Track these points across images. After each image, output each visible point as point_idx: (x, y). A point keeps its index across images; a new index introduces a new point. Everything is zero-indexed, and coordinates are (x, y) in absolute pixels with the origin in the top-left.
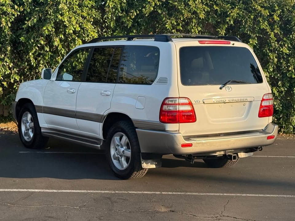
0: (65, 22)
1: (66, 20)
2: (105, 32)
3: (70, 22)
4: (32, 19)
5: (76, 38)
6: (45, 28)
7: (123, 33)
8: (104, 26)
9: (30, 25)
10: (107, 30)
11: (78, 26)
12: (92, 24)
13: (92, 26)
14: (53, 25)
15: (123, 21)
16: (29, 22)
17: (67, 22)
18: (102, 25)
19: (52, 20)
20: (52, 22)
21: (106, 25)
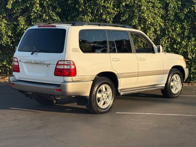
0: (145, 17)
1: (146, 16)
2: (167, 22)
3: (148, 17)
4: (125, 16)
5: (151, 27)
6: (133, 21)
7: (178, 23)
8: (166, 19)
9: (124, 19)
10: (168, 21)
11: (152, 19)
12: (161, 18)
13: (160, 19)
14: (138, 19)
15: (179, 15)
16: (124, 18)
17: (146, 17)
18: (165, 18)
19: (137, 16)
20: (137, 18)
21: (168, 18)
